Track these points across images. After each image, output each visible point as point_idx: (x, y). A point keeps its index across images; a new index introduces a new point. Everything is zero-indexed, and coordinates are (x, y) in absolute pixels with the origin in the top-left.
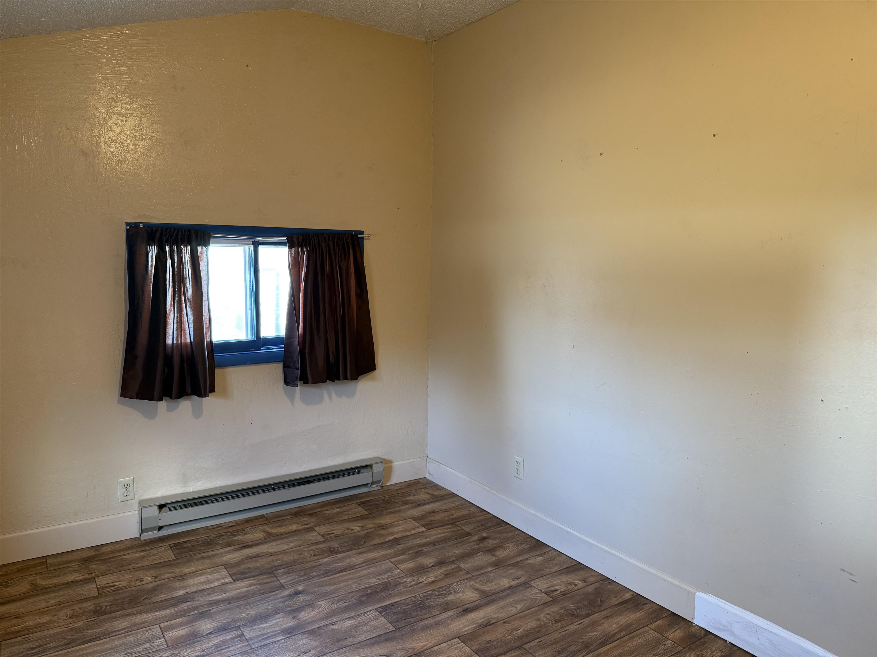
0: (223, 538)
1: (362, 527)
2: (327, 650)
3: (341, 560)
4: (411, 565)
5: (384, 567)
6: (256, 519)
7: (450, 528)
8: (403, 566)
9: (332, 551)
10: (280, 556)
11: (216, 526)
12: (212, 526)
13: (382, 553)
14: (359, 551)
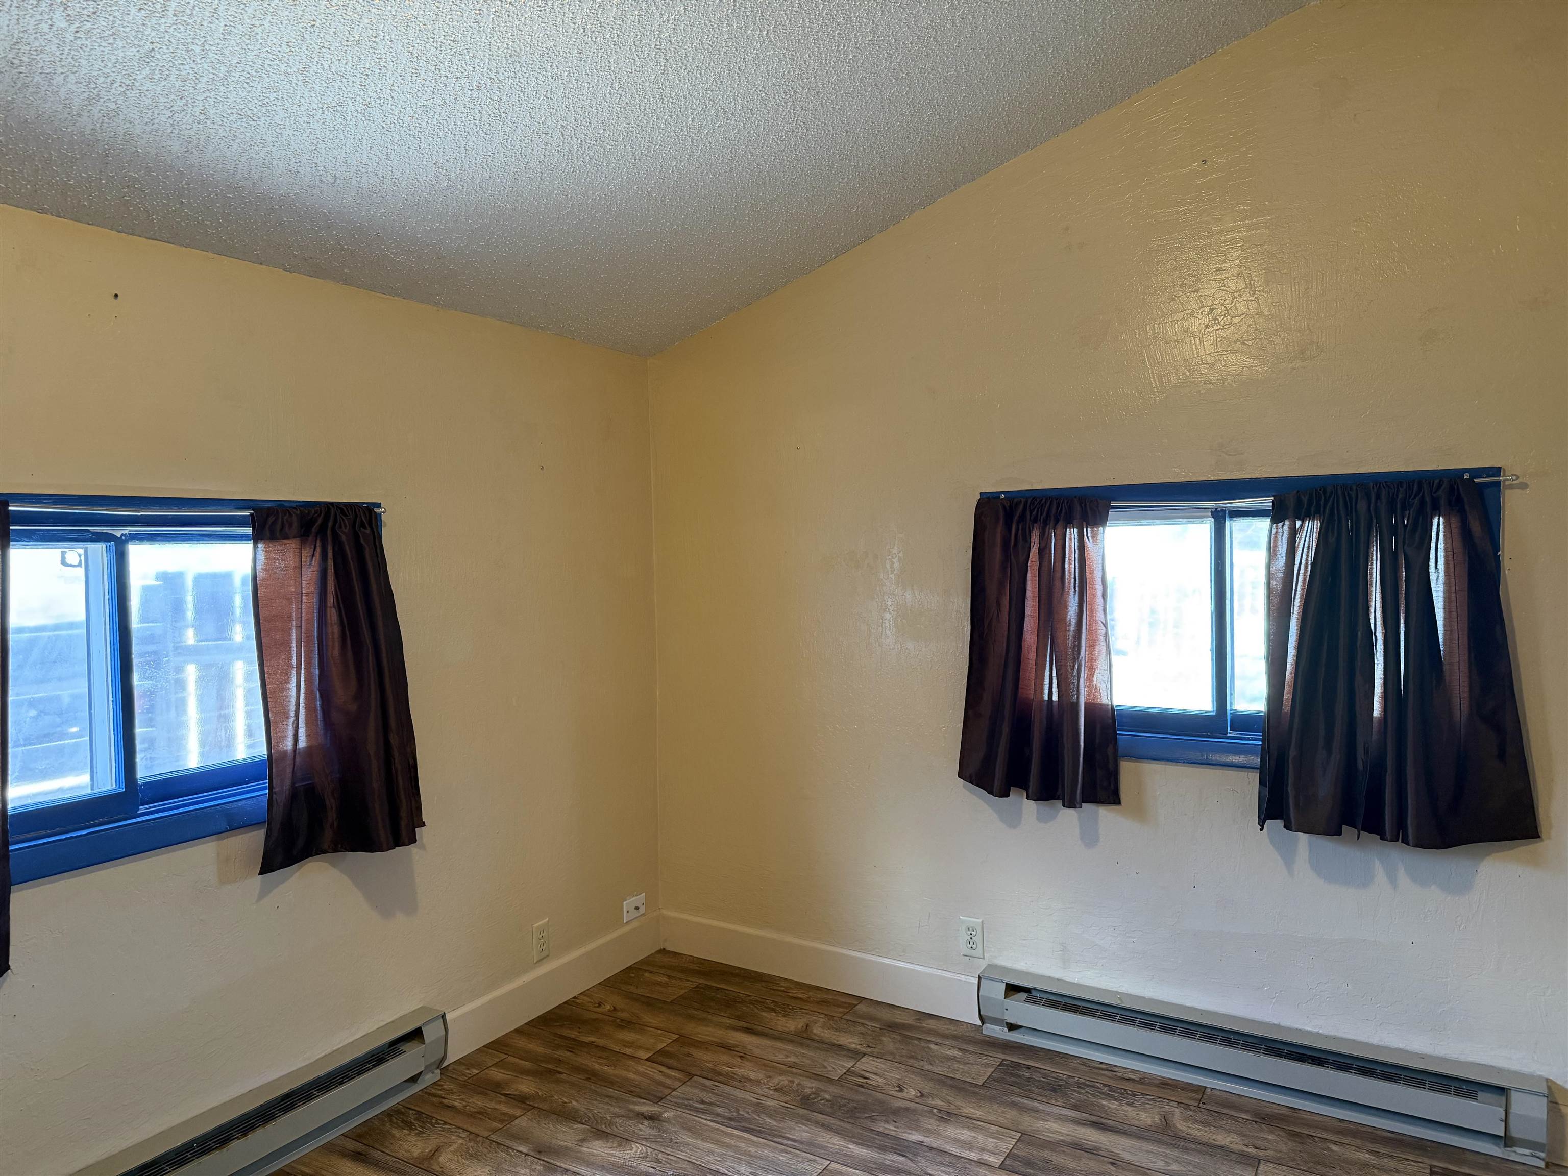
0: (1087, 1092)
6: (1183, 1089)
11: (1104, 1066)
12: (1101, 1063)
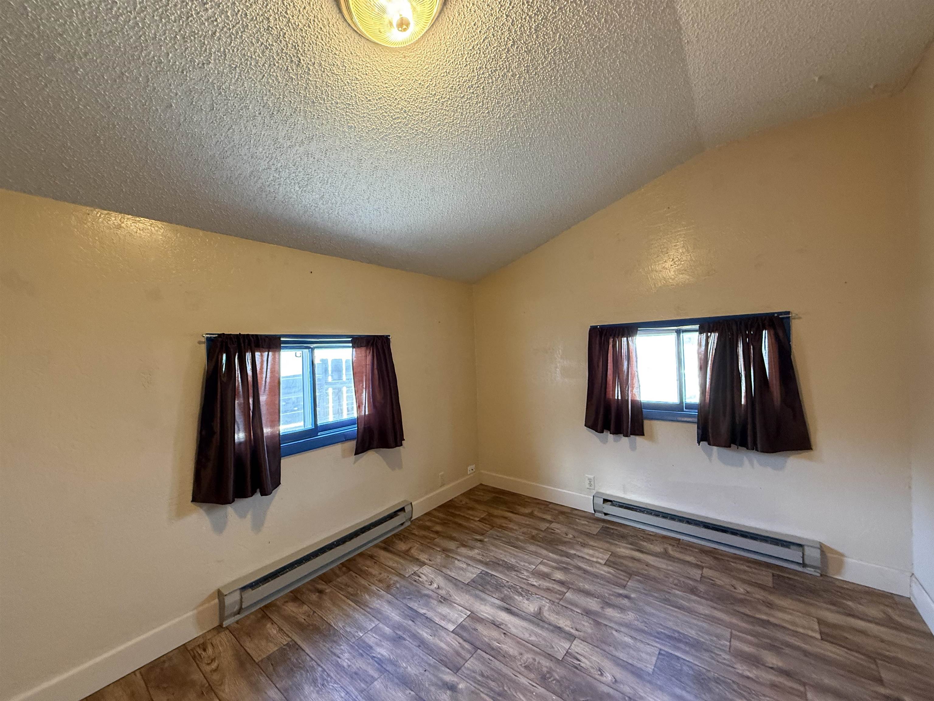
0: (635, 539)
1: (748, 592)
2: (589, 641)
3: (689, 600)
4: (747, 648)
5: (719, 631)
7: (862, 659)
8: (736, 644)
9: (693, 591)
10: (651, 569)
13: (734, 621)
14: (715, 605)
